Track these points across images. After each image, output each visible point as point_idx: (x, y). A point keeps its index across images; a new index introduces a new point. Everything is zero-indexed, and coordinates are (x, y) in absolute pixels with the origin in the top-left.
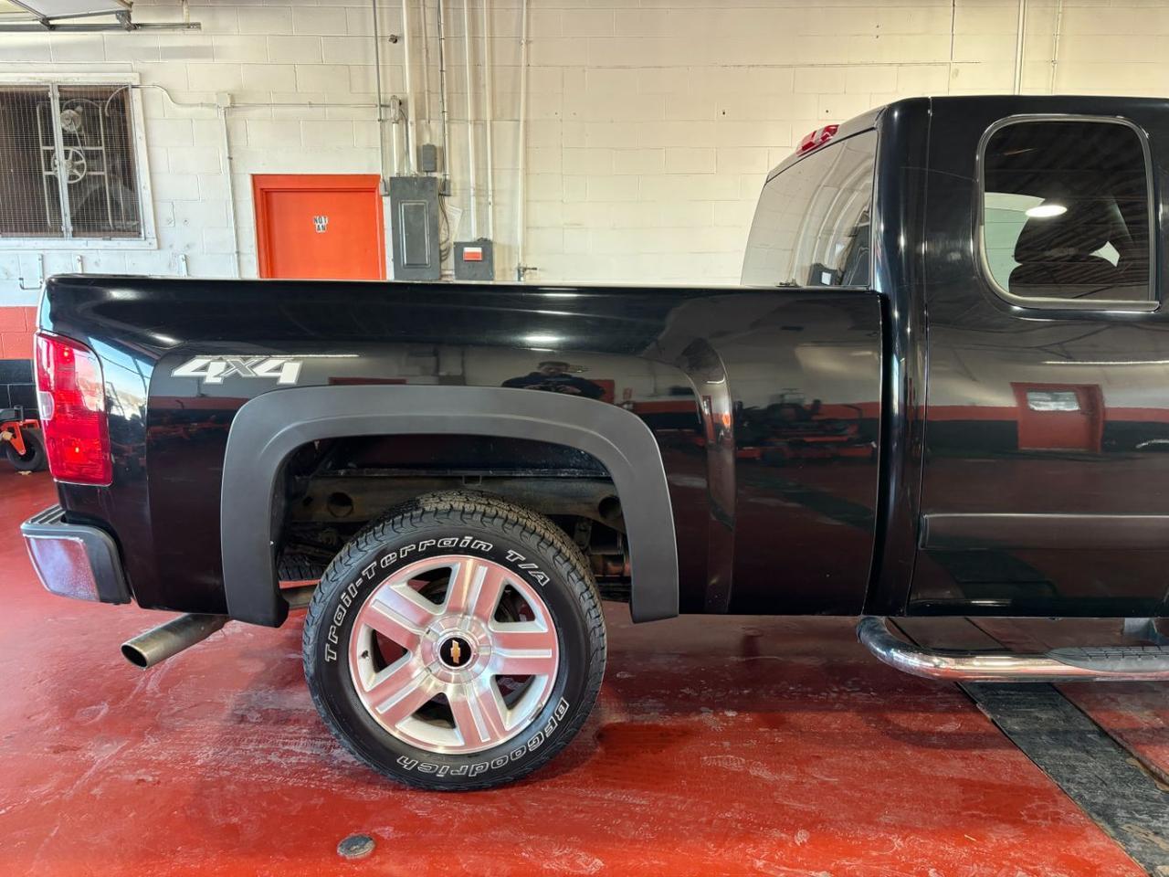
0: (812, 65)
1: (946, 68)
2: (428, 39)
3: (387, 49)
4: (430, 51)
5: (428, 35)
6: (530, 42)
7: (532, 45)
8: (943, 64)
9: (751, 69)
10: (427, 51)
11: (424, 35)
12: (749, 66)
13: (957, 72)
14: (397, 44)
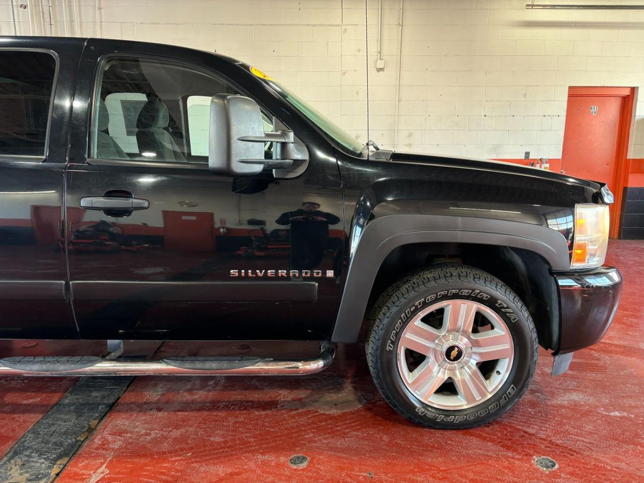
0: (264, 25)
1: (339, 28)
2: (44, 7)
3: (21, 12)
4: (44, 13)
5: (43, 4)
6: (101, 8)
7: (103, 11)
8: (338, 26)
9: (229, 26)
10: (43, 13)
11: (40, 5)
12: (228, 24)
13: (345, 30)
14: (26, 9)
